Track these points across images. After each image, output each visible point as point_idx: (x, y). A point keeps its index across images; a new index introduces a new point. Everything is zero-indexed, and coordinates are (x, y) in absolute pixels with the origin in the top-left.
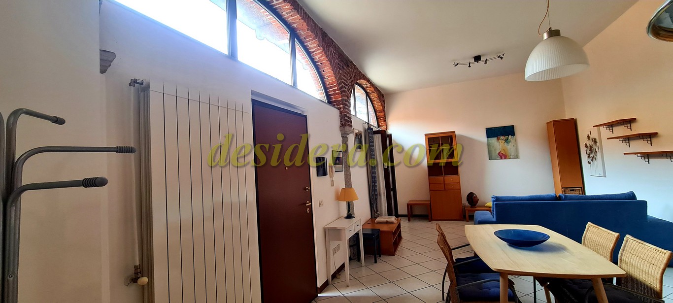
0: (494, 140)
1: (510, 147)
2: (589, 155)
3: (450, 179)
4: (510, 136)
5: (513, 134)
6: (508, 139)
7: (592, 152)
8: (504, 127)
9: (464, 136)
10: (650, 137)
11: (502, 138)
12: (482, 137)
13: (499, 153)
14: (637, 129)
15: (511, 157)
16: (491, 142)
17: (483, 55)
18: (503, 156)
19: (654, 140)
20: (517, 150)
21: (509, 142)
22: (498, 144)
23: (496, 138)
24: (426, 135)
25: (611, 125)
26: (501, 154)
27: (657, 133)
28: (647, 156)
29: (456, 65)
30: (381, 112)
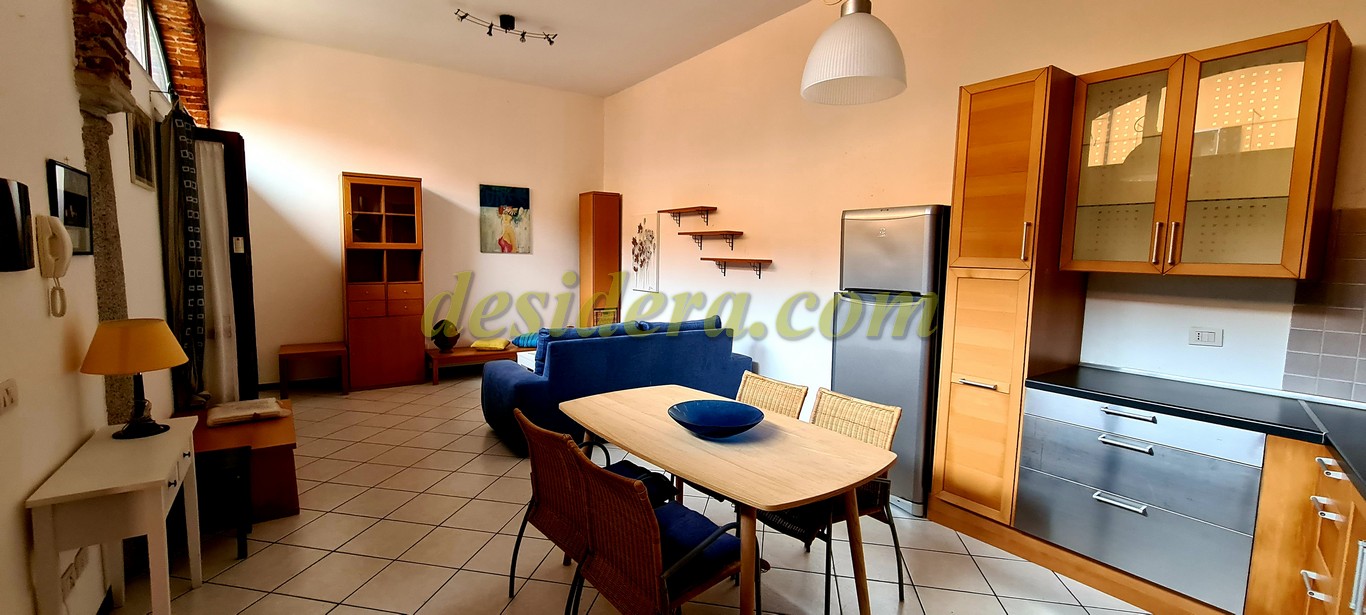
0: (492, 212)
1: (519, 230)
2: (637, 256)
3: (400, 289)
4: (521, 209)
5: (527, 206)
6: (517, 214)
7: (641, 254)
8: (514, 190)
9: (438, 197)
10: (732, 236)
11: (508, 209)
12: (471, 201)
13: (500, 240)
14: (717, 224)
15: (520, 250)
16: (486, 214)
17: (522, 20)
18: (506, 247)
19: (736, 242)
20: (530, 239)
21: (520, 220)
22: (499, 221)
23: (497, 209)
24: (345, 175)
25: (677, 214)
26: (503, 243)
27: (742, 233)
28: (724, 264)
29: (463, 18)
30: (191, 73)
